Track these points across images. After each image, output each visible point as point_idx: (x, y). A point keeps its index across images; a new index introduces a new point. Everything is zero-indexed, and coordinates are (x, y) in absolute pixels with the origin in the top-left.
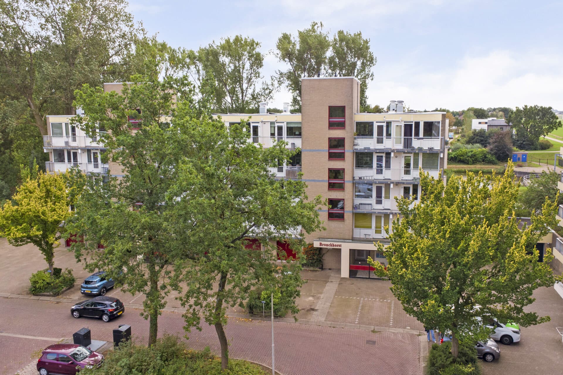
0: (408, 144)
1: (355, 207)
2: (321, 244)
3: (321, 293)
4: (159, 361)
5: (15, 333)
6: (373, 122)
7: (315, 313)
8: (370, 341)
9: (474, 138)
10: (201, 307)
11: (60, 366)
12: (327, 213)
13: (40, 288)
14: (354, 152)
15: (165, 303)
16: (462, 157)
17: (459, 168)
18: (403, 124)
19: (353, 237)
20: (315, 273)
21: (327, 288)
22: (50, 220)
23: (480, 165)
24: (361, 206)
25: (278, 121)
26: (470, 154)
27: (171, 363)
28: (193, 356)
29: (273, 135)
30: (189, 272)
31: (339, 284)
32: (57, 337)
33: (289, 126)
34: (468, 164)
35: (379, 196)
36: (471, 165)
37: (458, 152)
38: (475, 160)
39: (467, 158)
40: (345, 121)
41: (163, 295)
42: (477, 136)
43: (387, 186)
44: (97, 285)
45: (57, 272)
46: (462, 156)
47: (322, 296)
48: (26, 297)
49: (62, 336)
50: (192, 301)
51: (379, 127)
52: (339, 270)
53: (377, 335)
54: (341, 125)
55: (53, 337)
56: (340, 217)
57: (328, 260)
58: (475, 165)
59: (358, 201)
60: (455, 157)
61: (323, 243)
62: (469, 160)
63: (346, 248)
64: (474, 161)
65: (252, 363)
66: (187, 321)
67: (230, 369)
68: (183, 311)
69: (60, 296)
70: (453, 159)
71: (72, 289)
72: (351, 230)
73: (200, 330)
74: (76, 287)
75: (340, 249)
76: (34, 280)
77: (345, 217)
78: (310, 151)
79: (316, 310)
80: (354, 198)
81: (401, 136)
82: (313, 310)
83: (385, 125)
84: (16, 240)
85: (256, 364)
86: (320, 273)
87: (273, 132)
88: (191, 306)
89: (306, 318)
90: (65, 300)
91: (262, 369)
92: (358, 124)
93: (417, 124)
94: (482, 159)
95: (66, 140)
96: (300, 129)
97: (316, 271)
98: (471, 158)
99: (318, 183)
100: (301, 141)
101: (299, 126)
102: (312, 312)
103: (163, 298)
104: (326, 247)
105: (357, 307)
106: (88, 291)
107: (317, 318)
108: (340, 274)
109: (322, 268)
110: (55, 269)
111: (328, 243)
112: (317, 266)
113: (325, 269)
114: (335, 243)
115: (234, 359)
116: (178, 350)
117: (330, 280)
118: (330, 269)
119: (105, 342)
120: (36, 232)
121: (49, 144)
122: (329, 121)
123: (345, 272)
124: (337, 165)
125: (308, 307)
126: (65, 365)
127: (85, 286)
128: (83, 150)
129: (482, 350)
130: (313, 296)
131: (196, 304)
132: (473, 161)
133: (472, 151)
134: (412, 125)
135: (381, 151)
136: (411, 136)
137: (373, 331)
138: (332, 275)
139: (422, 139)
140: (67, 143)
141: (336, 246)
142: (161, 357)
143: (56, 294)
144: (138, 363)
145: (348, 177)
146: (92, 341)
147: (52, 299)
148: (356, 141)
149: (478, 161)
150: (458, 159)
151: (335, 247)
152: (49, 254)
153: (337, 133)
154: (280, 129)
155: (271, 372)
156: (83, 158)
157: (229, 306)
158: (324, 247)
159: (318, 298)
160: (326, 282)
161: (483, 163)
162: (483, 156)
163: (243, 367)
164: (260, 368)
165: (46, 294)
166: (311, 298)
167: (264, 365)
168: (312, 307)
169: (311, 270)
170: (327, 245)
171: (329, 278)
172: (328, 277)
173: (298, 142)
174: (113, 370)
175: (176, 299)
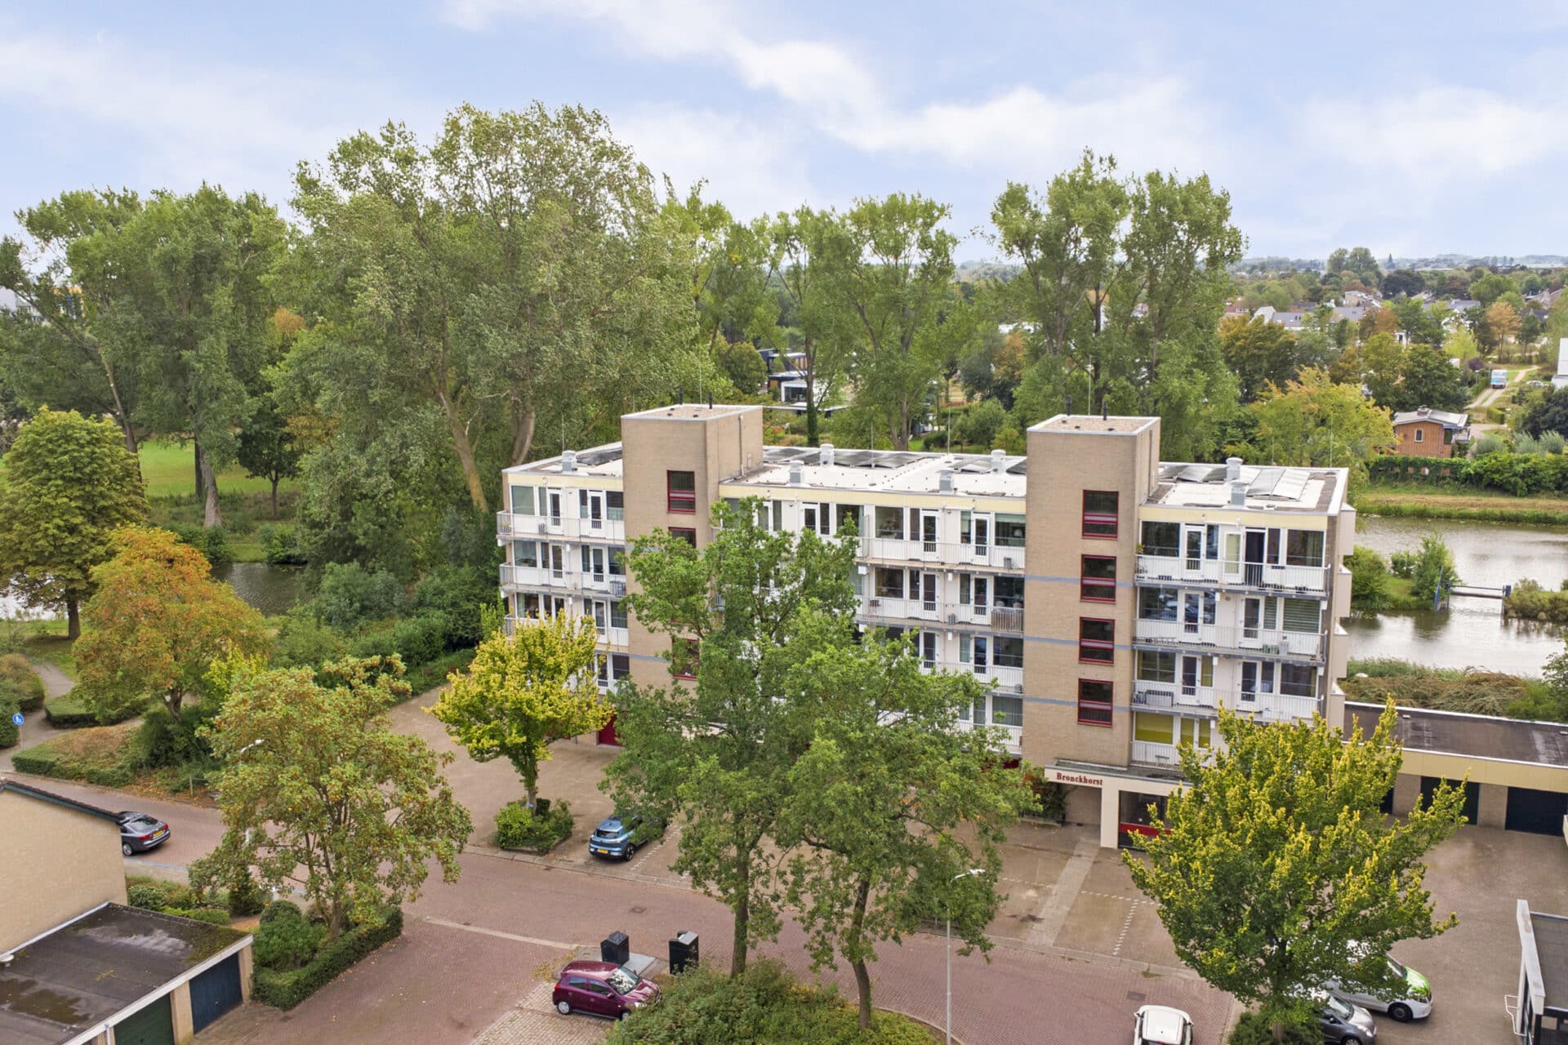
0: (1253, 575)
1: (1135, 699)
2: (1059, 776)
3: (1054, 882)
4: (755, 1006)
5: (491, 928)
6: (1178, 525)
7: (1036, 926)
8: (1135, 994)
9: (1547, 411)
10: (835, 933)
11: (593, 1000)
12: (1077, 709)
13: (514, 837)
14: (1135, 588)
15: (781, 923)
16: (1496, 476)
17: (1485, 505)
18: (1243, 532)
19: (1131, 761)
20: (1046, 833)
21: (1067, 870)
22: (541, 717)
23: (1549, 498)
24: (1150, 698)
25: (977, 510)
26: (1519, 468)
27: (774, 1009)
28: (808, 998)
29: (966, 538)
30: (815, 879)
31: (1095, 863)
32: (566, 941)
33: (1001, 520)
34: (1514, 494)
35: (1189, 680)
36: (1521, 496)
37: (1486, 460)
38: (1535, 485)
39: (1513, 480)
40: (1116, 522)
41: (776, 910)
42: (1557, 404)
43: (1207, 660)
44: (619, 840)
45: (542, 807)
46: (1497, 471)
47: (1055, 888)
48: (489, 852)
49: (575, 941)
50: (820, 923)
51: (1191, 534)
52: (1096, 829)
53: (1151, 981)
54: (1109, 531)
55: (560, 941)
56: (1105, 718)
57: (1076, 808)
58: (1532, 497)
59: (1144, 685)
60: (1477, 473)
61: (1064, 773)
62: (1516, 483)
63: (1112, 788)
64: (1534, 488)
65: (911, 1020)
66: (815, 956)
67: (874, 1030)
68: (806, 938)
69: (551, 855)
70: (1471, 479)
71: (569, 842)
72: (1126, 747)
73: (836, 969)
74: (575, 837)
75: (1100, 789)
76: (502, 821)
77: (1115, 719)
78: (1043, 579)
79: (1038, 920)
80: (1136, 680)
81: (1238, 559)
82: (1033, 919)
83: (1204, 530)
84: (481, 751)
85: (920, 1022)
86: (1057, 833)
87: (966, 531)
88: (818, 933)
89: (1017, 937)
90: (561, 865)
91: (930, 1032)
92: (1147, 525)
93: (1275, 533)
94: (1554, 482)
95: (542, 521)
96: (1022, 528)
97: (1050, 827)
98: (1522, 477)
99: (1057, 646)
100: (1023, 554)
101: (1021, 521)
102: (1031, 923)
103: (777, 914)
104: (1070, 782)
105: (1123, 919)
106: (603, 850)
107: (1041, 937)
108: (1099, 837)
109: (1064, 822)
110: (539, 801)
111: (1076, 775)
112: (1053, 817)
113: (1069, 823)
114: (1089, 777)
115: (882, 1008)
116: (782, 986)
117: (1076, 853)
118: (1080, 825)
119: (652, 959)
120: (515, 738)
121: (507, 530)
122: (1084, 521)
123: (1109, 836)
124: (1098, 611)
125: (1024, 913)
126: (601, 1000)
127: (598, 840)
128: (574, 545)
129: (1340, 1030)
130: (1037, 888)
131: (827, 928)
132: (1528, 486)
133: (1526, 461)
134: (1263, 534)
135: (1193, 585)
136: (1261, 561)
137: (1146, 974)
138: (1083, 839)
139: (1283, 568)
140: (542, 529)
141: (1090, 781)
142: (758, 997)
143: (543, 852)
144: (721, 1007)
145: (1121, 638)
146: (632, 955)
147: (538, 860)
148: (1141, 563)
149: (1542, 487)
150: (1485, 481)
151: (1088, 785)
152: (530, 774)
153: (1100, 547)
154: (981, 527)
155: (945, 1039)
156: (572, 561)
157: (878, 938)
158: (1065, 782)
159: (1047, 893)
160: (1069, 855)
161: (1556, 492)
162: (1559, 475)
163: (897, 1026)
164: (926, 1031)
165: (525, 848)
166: (1031, 893)
167: (933, 1024)
168: (1033, 914)
169: (1039, 825)
170: (1072, 779)
171: (1073, 848)
172: (1073, 843)
173: (1017, 554)
174: (684, 1016)
175: (795, 919)
